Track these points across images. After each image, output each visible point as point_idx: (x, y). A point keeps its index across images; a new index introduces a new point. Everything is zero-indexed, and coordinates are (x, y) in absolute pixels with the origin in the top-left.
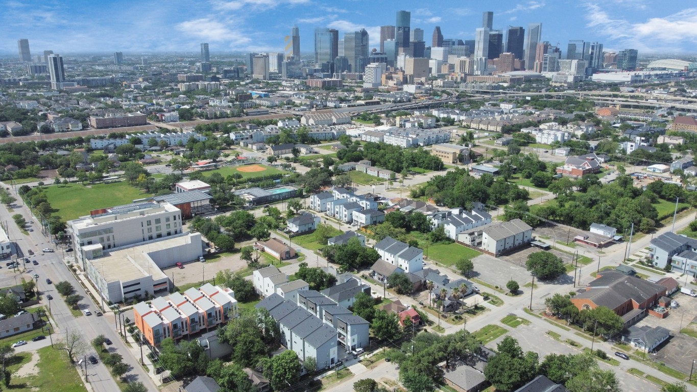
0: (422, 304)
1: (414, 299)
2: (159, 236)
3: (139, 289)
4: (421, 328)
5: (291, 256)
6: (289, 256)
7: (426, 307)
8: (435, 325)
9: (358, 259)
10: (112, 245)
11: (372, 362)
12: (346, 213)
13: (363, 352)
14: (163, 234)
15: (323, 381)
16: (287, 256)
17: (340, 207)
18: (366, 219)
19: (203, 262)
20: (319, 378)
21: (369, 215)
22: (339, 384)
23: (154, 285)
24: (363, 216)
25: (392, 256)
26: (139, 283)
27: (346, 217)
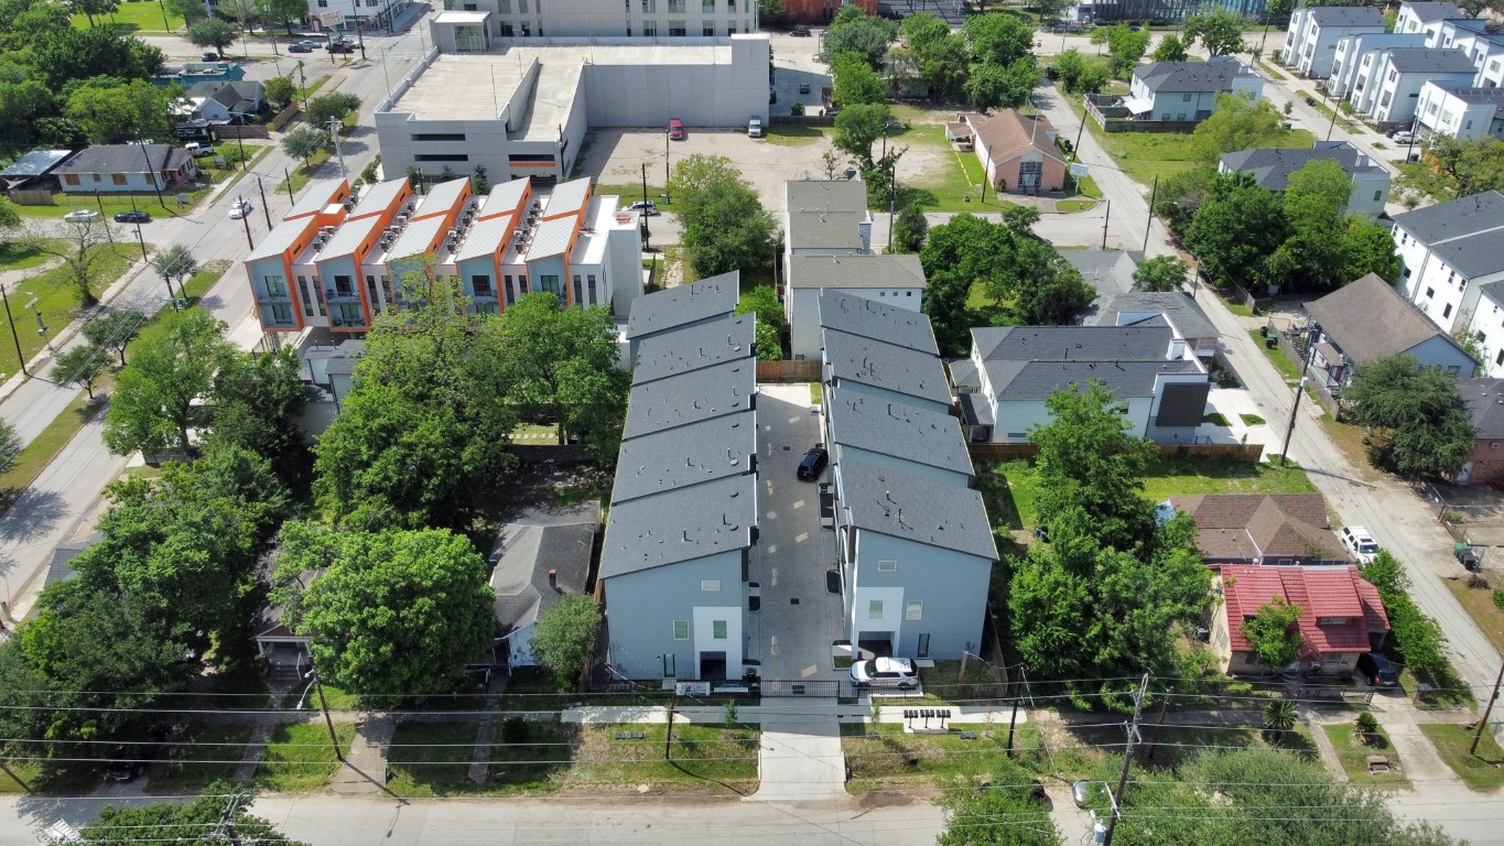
0: (1471, 565)
1: (1444, 519)
2: (679, 32)
3: (464, 158)
4: (1348, 695)
5: (1045, 184)
6: (1037, 182)
7: (1484, 585)
8: (1465, 716)
9: (1283, 252)
10: (533, 27)
11: (913, 764)
12: (1390, 87)
13: (904, 687)
14: (689, 27)
15: (592, 745)
16: (1029, 180)
17: (1379, 62)
18: (1468, 124)
19: (754, 136)
20: (587, 716)
21: (1489, 110)
22: (635, 798)
23: (513, 158)
24: (1457, 108)
25: (1458, 279)
26: (461, 137)
27: (1385, 104)
